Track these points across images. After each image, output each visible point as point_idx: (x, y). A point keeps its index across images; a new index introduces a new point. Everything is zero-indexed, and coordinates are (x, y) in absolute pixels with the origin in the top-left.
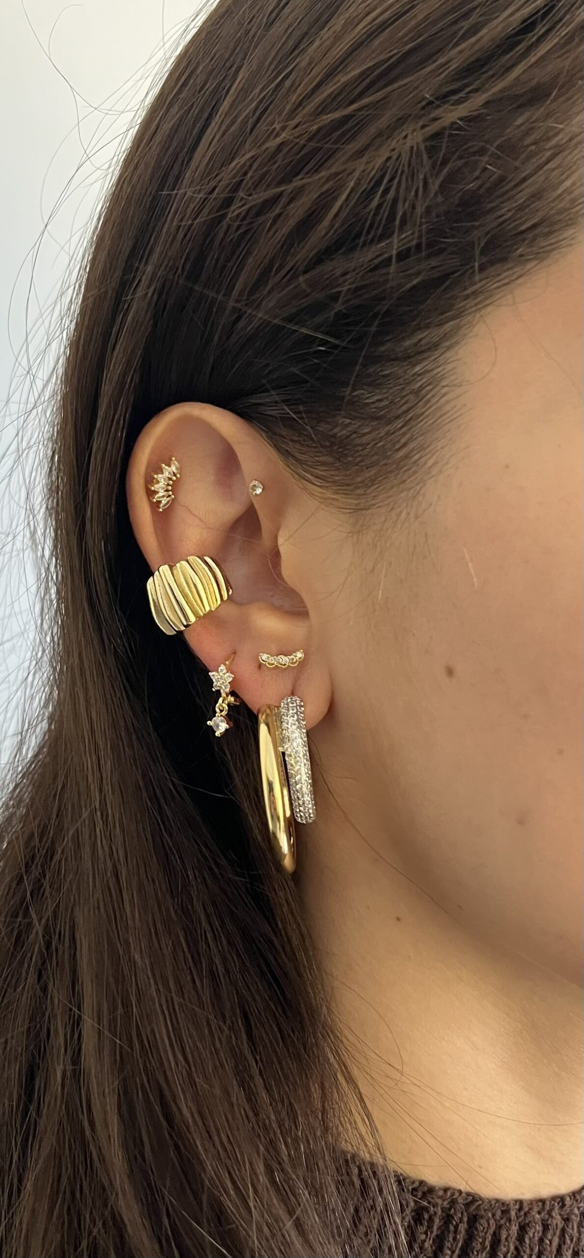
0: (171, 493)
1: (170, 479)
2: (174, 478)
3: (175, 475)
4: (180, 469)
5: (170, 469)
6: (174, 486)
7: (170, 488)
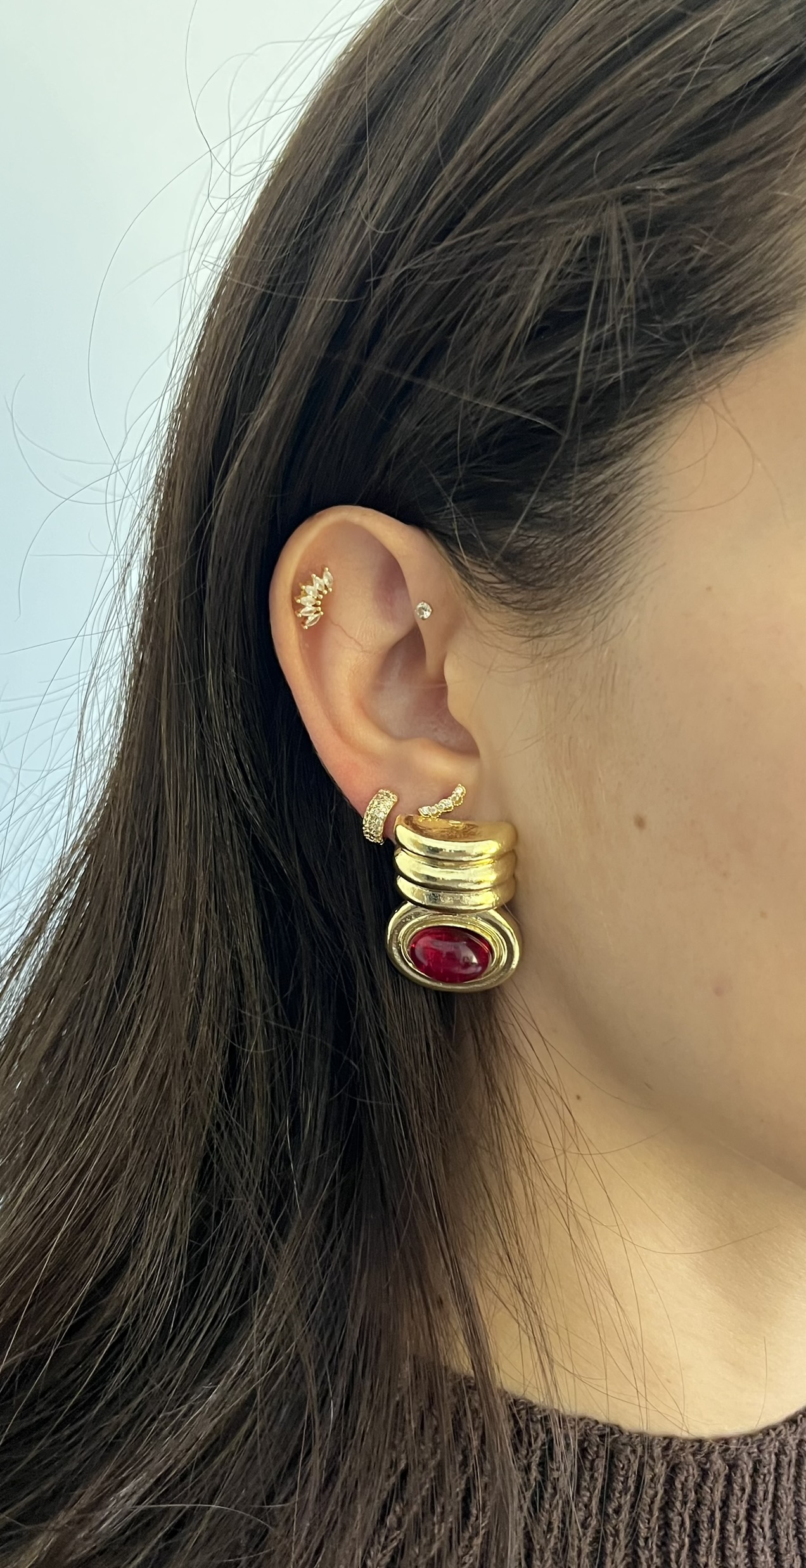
0: (320, 608)
1: (320, 592)
2: (325, 592)
3: (326, 588)
4: (334, 582)
5: (321, 581)
6: (325, 602)
7: (320, 603)
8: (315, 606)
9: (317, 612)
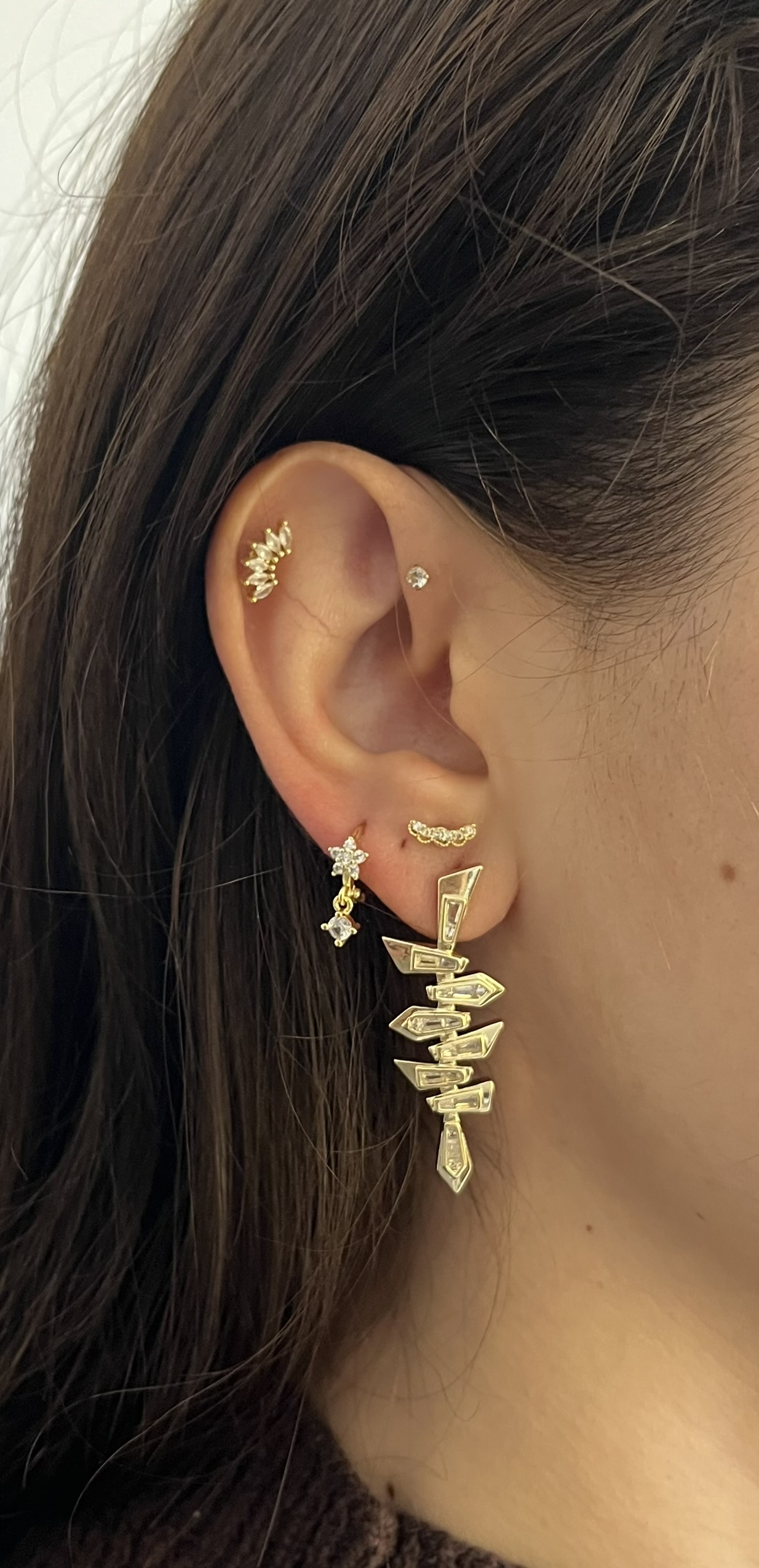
0: (273, 576)
5: (277, 538)
7: (273, 568)
8: (267, 572)
9: (270, 581)
